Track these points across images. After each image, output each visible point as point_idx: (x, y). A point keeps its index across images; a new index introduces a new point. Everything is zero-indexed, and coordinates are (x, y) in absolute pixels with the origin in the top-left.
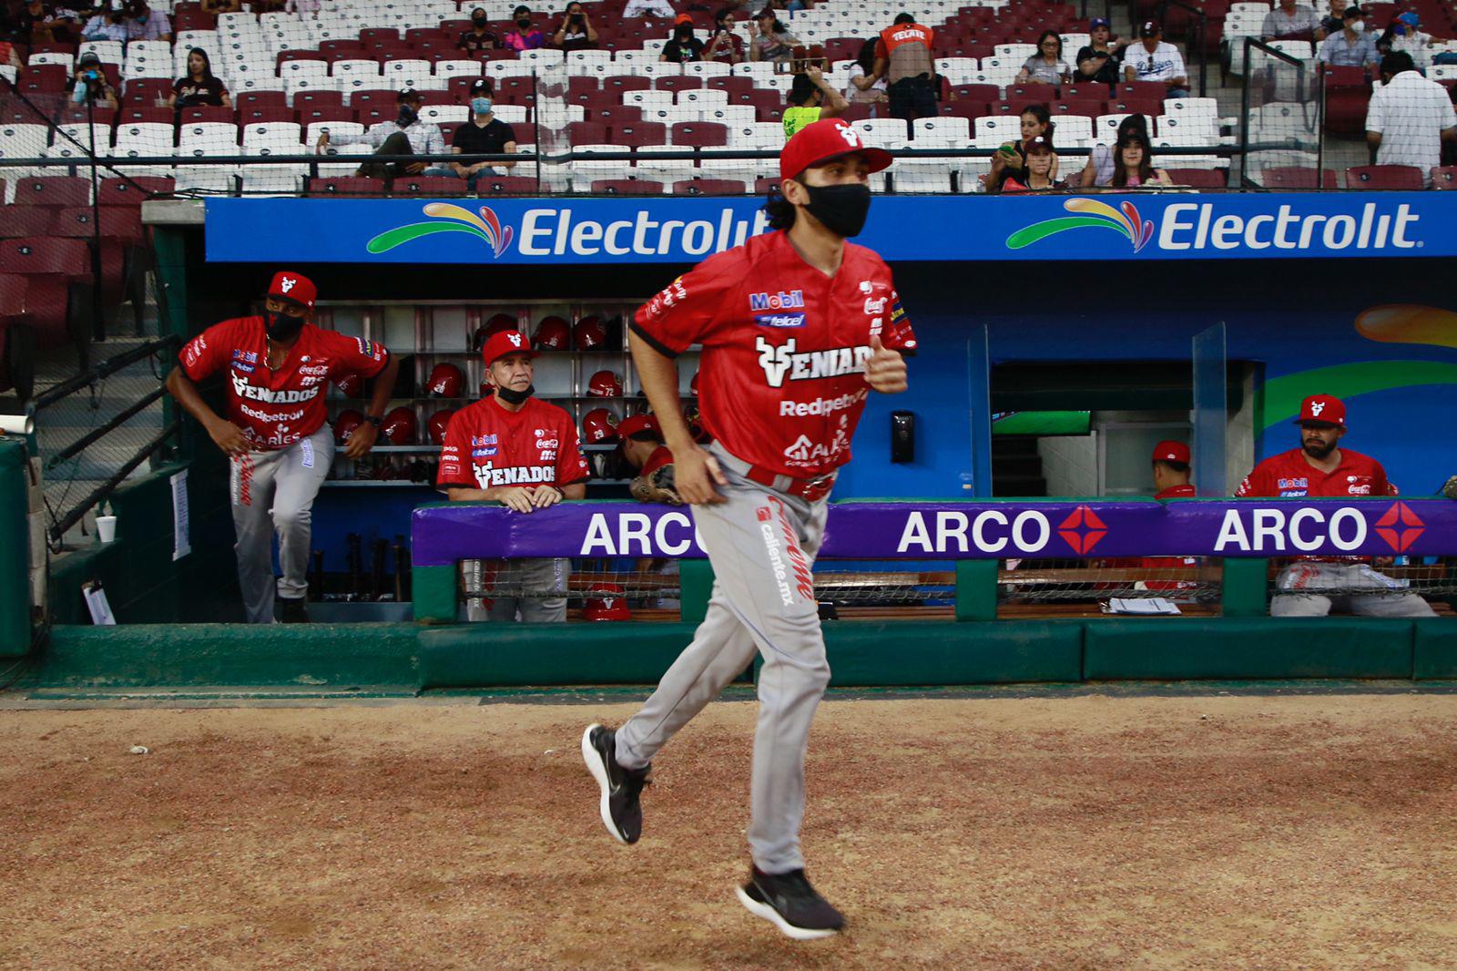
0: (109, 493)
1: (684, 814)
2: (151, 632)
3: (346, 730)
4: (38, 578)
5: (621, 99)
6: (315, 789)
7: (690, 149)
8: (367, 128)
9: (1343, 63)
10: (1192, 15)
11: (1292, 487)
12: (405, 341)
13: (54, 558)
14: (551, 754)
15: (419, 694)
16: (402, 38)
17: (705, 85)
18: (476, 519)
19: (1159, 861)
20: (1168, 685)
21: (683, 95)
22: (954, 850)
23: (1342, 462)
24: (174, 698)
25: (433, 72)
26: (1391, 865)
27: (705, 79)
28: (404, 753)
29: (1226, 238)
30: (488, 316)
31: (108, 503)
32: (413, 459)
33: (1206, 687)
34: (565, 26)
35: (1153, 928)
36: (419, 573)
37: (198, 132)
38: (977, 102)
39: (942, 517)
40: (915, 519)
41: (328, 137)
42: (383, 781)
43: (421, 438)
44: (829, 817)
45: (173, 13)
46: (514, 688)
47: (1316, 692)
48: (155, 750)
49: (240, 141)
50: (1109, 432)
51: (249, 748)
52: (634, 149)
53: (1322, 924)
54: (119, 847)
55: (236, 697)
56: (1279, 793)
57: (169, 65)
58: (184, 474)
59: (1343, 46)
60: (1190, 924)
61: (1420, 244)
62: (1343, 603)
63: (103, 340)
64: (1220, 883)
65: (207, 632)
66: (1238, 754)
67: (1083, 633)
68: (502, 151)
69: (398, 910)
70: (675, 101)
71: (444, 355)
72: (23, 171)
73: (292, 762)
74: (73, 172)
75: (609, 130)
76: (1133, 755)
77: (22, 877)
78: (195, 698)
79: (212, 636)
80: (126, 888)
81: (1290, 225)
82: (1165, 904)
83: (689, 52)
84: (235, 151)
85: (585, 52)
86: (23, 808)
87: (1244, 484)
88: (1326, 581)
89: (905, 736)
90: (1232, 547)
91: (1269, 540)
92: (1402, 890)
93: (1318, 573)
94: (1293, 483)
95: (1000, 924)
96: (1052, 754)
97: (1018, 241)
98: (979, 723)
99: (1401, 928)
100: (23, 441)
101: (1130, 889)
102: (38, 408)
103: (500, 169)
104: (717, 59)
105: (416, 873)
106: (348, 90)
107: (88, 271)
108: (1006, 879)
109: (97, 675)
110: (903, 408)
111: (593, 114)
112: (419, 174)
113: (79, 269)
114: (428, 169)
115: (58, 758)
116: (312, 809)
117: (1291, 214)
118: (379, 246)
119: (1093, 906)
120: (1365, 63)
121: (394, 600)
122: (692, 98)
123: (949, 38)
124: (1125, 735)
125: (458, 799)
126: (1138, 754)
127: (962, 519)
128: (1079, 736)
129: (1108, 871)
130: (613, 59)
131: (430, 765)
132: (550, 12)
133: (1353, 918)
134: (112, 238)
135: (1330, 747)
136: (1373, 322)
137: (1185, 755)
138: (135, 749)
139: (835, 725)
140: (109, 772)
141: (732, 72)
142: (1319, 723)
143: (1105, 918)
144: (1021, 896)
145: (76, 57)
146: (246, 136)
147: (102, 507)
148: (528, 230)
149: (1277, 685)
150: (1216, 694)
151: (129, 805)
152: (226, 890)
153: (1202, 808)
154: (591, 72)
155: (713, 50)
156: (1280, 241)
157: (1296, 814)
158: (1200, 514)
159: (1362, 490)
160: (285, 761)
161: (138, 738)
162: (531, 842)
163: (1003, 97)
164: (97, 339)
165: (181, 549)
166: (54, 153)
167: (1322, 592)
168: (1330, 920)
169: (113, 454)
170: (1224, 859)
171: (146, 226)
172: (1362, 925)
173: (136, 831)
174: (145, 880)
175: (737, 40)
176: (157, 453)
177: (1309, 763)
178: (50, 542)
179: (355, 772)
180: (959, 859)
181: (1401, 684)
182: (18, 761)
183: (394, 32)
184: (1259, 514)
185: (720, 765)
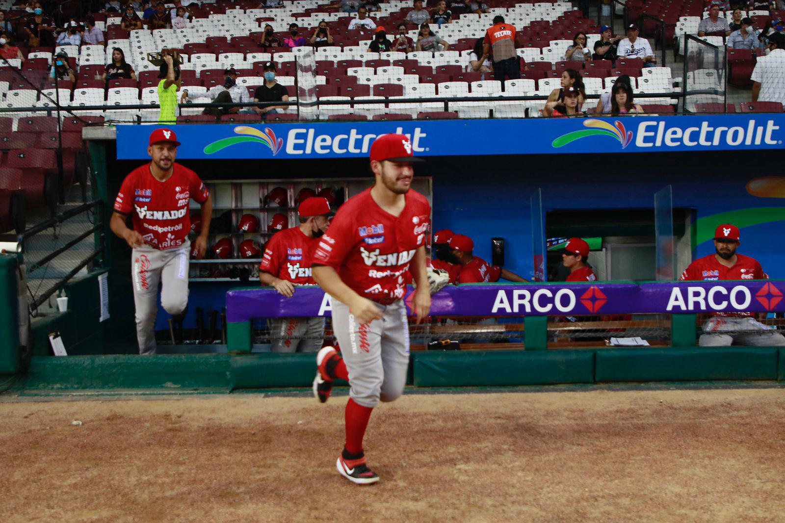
0: (64, 285)
1: (372, 455)
2: (85, 360)
3: (190, 412)
4: (23, 331)
5: (346, 72)
6: (171, 443)
7: (383, 98)
8: (208, 89)
9: (741, 47)
10: (658, 23)
11: (711, 275)
12: (227, 202)
13: (33, 320)
14: (301, 424)
15: (231, 392)
16: (229, 42)
17: (392, 65)
18: (261, 296)
19: (633, 479)
20: (642, 385)
21: (380, 70)
22: (520, 474)
23: (737, 262)
24: (98, 396)
25: (245, 59)
26: (763, 481)
27: (392, 61)
28: (221, 424)
29: (673, 140)
30: (271, 188)
31: (63, 290)
32: (231, 267)
33: (663, 386)
34: (316, 33)
35: (629, 515)
36: (230, 325)
37: (118, 92)
38: (539, 71)
39: (516, 293)
40: (502, 294)
41: (187, 95)
42: (208, 439)
43: (236, 255)
44: (452, 456)
45: (106, 30)
46: (283, 389)
47: (724, 388)
48: (86, 423)
49: (140, 97)
50: (613, 250)
51: (137, 422)
52: (352, 98)
53: (723, 513)
54: (62, 475)
55: (131, 395)
56: (702, 442)
57: (103, 57)
58: (106, 275)
59: (740, 39)
60: (650, 513)
61: (780, 142)
62: (739, 339)
63: (63, 203)
64: (667, 491)
65: (115, 359)
66: (680, 421)
67: (595, 356)
68: (281, 100)
69: (212, 508)
70: (375, 73)
71: (248, 209)
72: (23, 114)
73: (160, 429)
74: (49, 114)
75: (339, 89)
76: (621, 422)
77: (9, 491)
78: (109, 395)
79: (117, 361)
80: (65, 497)
81: (708, 132)
82: (636, 502)
83: (384, 46)
84: (137, 102)
85: (327, 48)
86: (12, 455)
87: (684, 274)
88: (730, 327)
89: (496, 413)
90: (676, 308)
91: (697, 304)
92: (768, 494)
93: (725, 322)
94: (711, 273)
95: (544, 514)
96: (577, 422)
97: (559, 143)
98: (537, 406)
99: (767, 515)
100: (15, 256)
101: (617, 494)
102: (24, 238)
103: (280, 110)
104: (399, 50)
105: (224, 488)
106: (198, 70)
107: (56, 166)
108: (548, 489)
109: (56, 383)
110: (497, 236)
111: (331, 81)
112: (236, 113)
113: (51, 165)
114: (241, 110)
115: (33, 428)
116: (169, 454)
117: (709, 126)
118: (211, 150)
119: (596, 503)
120: (752, 48)
121: (221, 343)
122: (385, 71)
123: (525, 38)
124: (617, 411)
125: (249, 448)
126: (624, 422)
127: (527, 294)
128: (592, 412)
129: (605, 485)
130: (342, 51)
131: (235, 430)
132: (309, 27)
133: (741, 510)
134: (69, 148)
135: (731, 417)
136: (756, 186)
137: (650, 422)
138: (75, 423)
139: (457, 407)
140: (60, 435)
141: (407, 57)
142: (725, 404)
143: (602, 510)
144: (556, 498)
145: (53, 54)
146: (143, 95)
147: (60, 292)
148: (291, 140)
149: (703, 384)
150: (668, 389)
151: (69, 453)
152: (119, 497)
153: (658, 450)
154: (331, 58)
155: (397, 45)
156: (702, 141)
157: (711, 454)
158: (659, 290)
159: (749, 277)
160: (156, 429)
161: (77, 417)
162: (287, 471)
163: (554, 68)
164: (60, 203)
165: (104, 315)
166: (40, 104)
167: (727, 333)
168: (728, 510)
169: (65, 264)
170: (670, 478)
171: (85, 141)
172: (746, 513)
173: (73, 466)
174: (75, 492)
175: (410, 40)
176: (91, 263)
177: (719, 426)
178: (31, 311)
179: (193, 434)
180: (523, 479)
181: (771, 383)
182: (11, 430)
183: (225, 38)
184: (691, 290)
185: (394, 429)
